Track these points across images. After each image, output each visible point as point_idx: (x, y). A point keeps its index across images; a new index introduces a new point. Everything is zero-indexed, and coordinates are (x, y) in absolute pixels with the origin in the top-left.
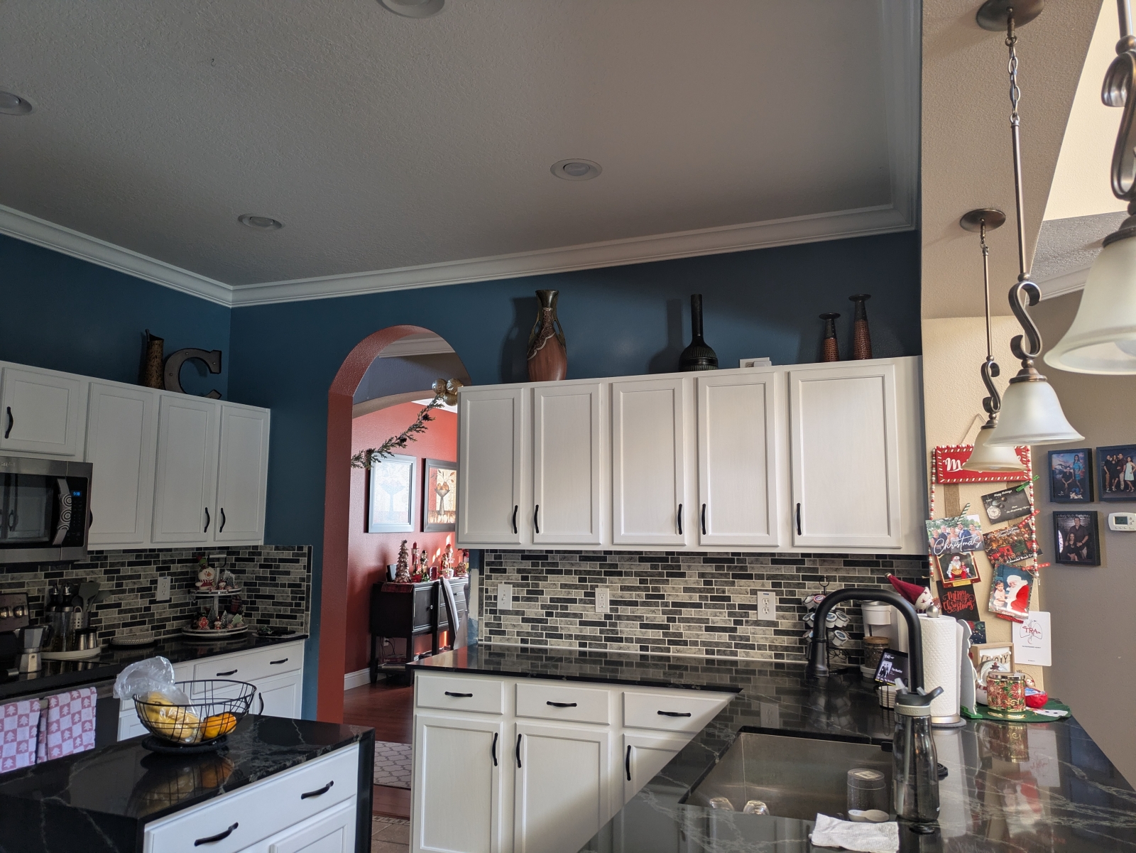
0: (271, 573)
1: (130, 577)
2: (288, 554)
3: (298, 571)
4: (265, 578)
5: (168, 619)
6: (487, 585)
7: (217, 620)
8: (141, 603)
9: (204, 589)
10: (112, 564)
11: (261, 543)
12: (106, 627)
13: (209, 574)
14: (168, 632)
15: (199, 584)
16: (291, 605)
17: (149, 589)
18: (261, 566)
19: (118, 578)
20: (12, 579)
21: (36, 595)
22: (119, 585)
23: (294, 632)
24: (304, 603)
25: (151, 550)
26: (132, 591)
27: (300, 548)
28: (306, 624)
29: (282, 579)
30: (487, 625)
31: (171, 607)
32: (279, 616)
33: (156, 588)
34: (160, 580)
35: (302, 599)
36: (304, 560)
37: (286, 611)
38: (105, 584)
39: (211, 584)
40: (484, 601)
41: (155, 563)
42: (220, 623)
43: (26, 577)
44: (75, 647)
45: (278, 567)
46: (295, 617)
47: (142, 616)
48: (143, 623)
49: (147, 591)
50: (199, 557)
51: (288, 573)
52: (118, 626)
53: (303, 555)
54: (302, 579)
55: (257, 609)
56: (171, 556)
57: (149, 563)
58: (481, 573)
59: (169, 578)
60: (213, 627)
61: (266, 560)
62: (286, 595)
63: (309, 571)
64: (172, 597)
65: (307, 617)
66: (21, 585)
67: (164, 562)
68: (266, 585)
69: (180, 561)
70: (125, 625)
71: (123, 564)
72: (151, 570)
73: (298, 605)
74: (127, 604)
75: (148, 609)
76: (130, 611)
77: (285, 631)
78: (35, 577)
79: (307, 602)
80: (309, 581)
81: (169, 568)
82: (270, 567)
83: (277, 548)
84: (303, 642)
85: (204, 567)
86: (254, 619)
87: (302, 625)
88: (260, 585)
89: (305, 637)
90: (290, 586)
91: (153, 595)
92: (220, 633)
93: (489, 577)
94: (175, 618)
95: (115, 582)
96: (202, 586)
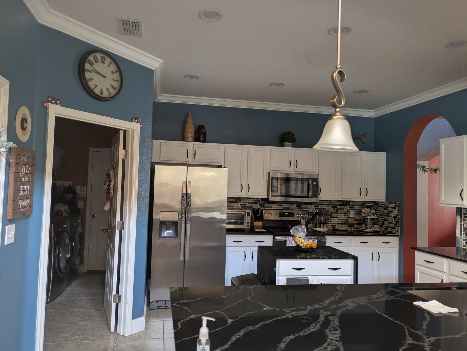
0: (388, 212)
1: (340, 209)
2: (392, 205)
3: (395, 212)
4: (386, 214)
5: (354, 224)
6: (463, 223)
7: (368, 226)
8: (345, 218)
9: (364, 215)
10: (334, 205)
11: (384, 201)
12: (333, 223)
13: (365, 210)
14: (355, 228)
15: (362, 213)
16: (394, 224)
17: (347, 213)
18: (385, 209)
19: (336, 209)
20: (305, 206)
21: (312, 212)
22: (337, 211)
23: (395, 234)
24: (398, 223)
25: (347, 201)
26: (341, 213)
27: (396, 203)
28: (399, 231)
29: (391, 214)
30: (464, 240)
31: (355, 220)
32: (391, 228)
33: (349, 213)
34: (351, 211)
35: (397, 222)
36: (397, 208)
37: (392, 226)
38: (331, 210)
39: (366, 214)
40: (463, 230)
41: (349, 205)
42: (369, 227)
43: (309, 206)
44: (320, 227)
45: (389, 210)
46: (395, 228)
47: (345, 222)
48: (346, 224)
49: (347, 214)
50: (364, 204)
51: (392, 212)
52: (337, 224)
53: (397, 206)
54: (397, 215)
55: (384, 224)
56: (354, 203)
57: (347, 205)
58: (461, 217)
59: (354, 210)
60: (366, 228)
61: (386, 207)
62: (392, 220)
63: (399, 212)
64: (356, 217)
65: (399, 229)
66: (308, 208)
67: (352, 205)
68: (386, 216)
69: (358, 205)
70: (339, 224)
71: (338, 205)
72: (347, 208)
73: (396, 224)
74: (339, 217)
75: (347, 220)
76: (341, 219)
77: (392, 233)
78: (311, 206)
79: (399, 223)
80: (399, 216)
81: (354, 207)
82: (387, 209)
83: (389, 203)
84: (398, 238)
85: (364, 208)
86: (383, 227)
87: (397, 232)
88: (385, 216)
89: (398, 236)
90: (394, 217)
91: (349, 216)
92: (369, 230)
93: (464, 220)
94: (357, 224)
95: (335, 210)
96: (363, 214)
